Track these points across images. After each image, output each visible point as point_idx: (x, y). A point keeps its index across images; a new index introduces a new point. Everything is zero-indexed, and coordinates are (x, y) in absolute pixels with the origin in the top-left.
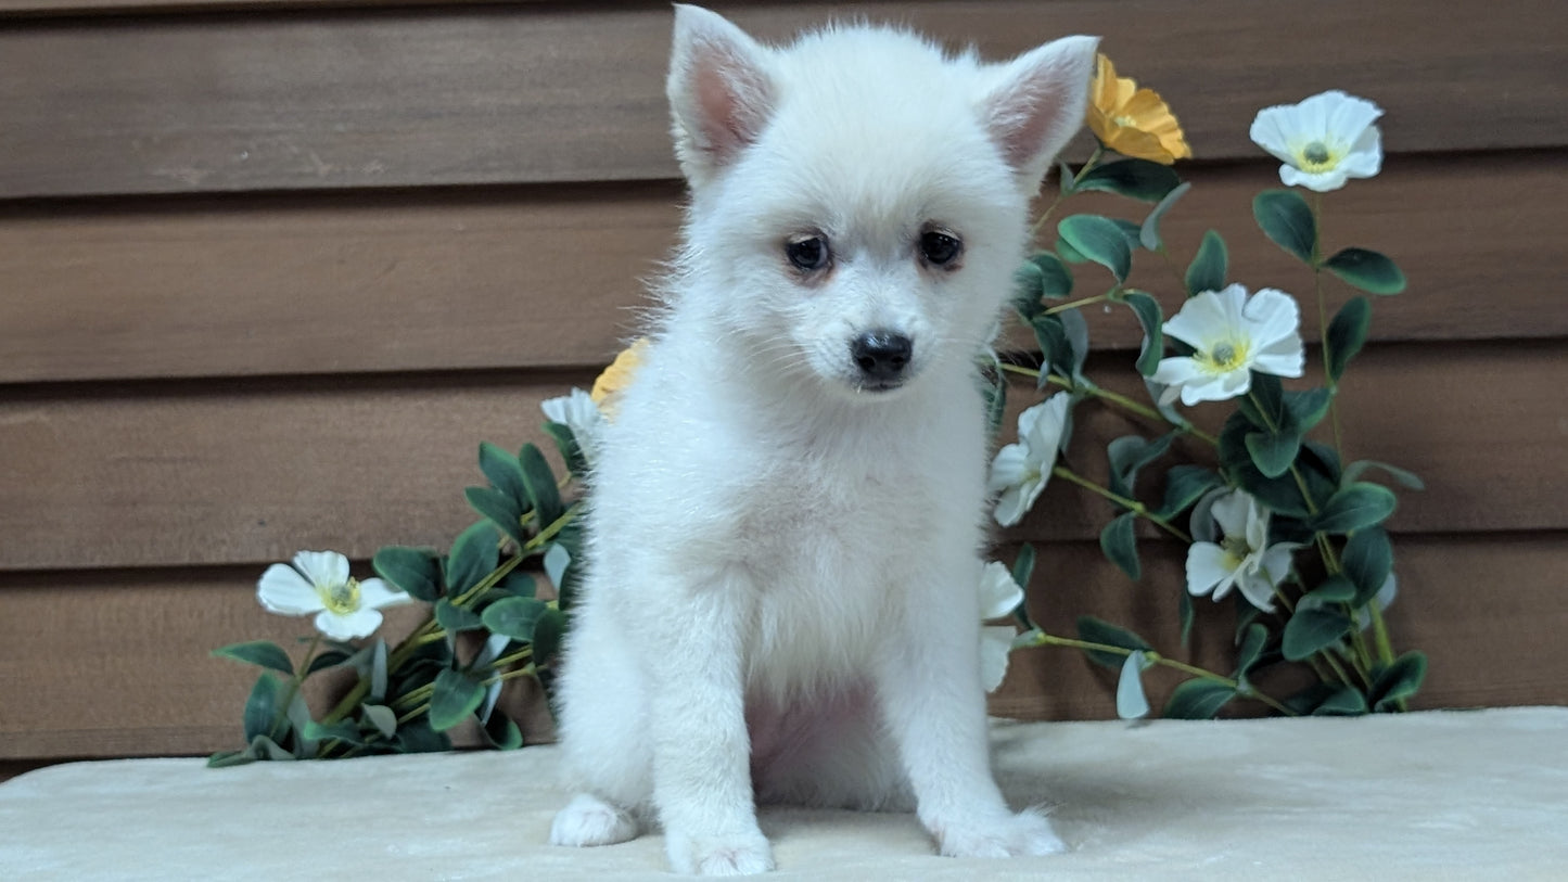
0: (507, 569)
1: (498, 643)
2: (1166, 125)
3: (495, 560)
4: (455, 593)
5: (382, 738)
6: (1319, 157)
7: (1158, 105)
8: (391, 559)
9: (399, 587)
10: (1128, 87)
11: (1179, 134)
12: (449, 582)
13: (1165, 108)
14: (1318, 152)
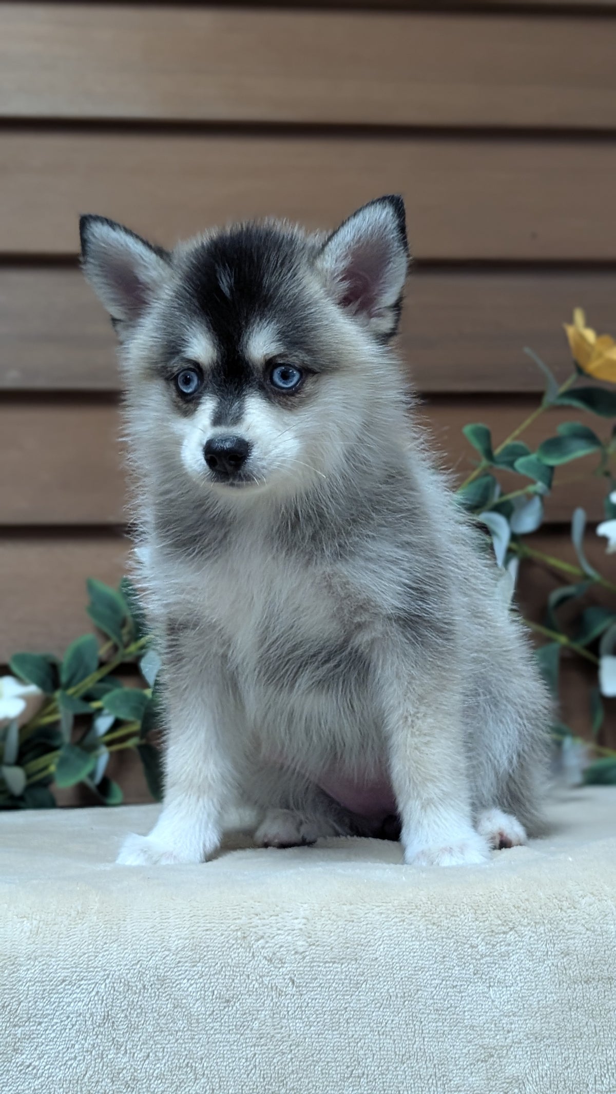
0: (106, 670)
1: (103, 724)
3: (95, 664)
4: (68, 685)
5: (12, 797)
8: (21, 659)
9: (27, 680)
12: (64, 678)
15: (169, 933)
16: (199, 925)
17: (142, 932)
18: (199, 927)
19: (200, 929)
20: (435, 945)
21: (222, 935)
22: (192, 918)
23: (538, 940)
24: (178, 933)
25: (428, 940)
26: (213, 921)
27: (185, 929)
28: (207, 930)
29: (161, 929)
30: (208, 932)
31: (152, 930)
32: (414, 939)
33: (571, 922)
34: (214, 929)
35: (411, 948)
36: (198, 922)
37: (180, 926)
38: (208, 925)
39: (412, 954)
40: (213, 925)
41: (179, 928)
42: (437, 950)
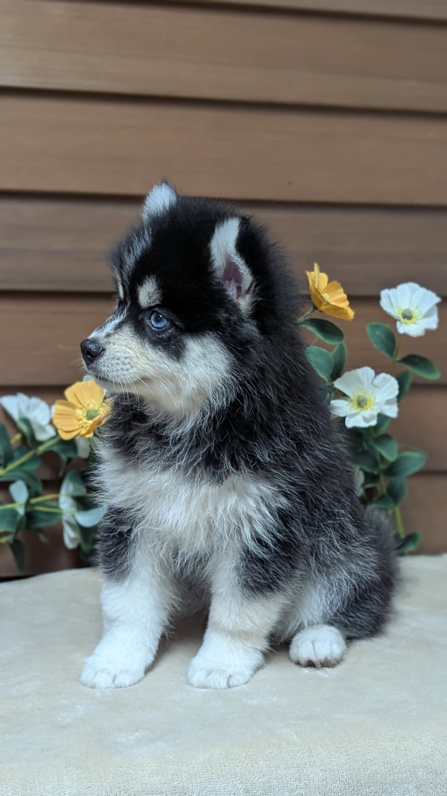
2: (342, 298)
6: (408, 316)
7: (339, 288)
10: (324, 277)
11: (347, 303)
13: (342, 290)
14: (409, 315)
15: (64, 791)
16: (83, 784)
17: (46, 792)
18: (83, 786)
19: (84, 787)
20: (228, 786)
21: (98, 790)
22: (79, 781)
23: (291, 778)
24: (70, 792)
25: (224, 783)
26: (92, 781)
27: (75, 788)
28: (88, 788)
29: (59, 789)
30: (89, 789)
31: (53, 790)
32: (215, 783)
33: (312, 766)
34: (93, 786)
35: (214, 789)
36: (82, 783)
37: (71, 786)
38: (89, 784)
39: (214, 793)
40: (91, 784)
41: (71, 788)
42: (230, 789)
